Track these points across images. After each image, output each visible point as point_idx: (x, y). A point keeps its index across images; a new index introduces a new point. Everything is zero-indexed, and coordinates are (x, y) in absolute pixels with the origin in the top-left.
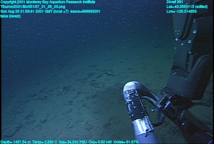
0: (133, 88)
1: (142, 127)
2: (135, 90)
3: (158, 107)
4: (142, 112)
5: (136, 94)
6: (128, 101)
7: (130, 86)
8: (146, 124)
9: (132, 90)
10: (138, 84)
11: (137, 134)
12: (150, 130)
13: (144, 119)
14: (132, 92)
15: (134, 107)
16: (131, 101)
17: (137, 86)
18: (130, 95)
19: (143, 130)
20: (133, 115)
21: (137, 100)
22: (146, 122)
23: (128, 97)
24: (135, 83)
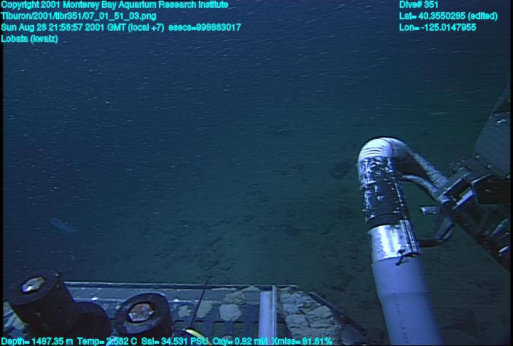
0: (383, 153)
1: (391, 243)
2: (386, 158)
3: (439, 202)
4: (396, 210)
5: (388, 167)
6: (366, 183)
7: (376, 148)
8: (401, 237)
9: (378, 159)
10: (397, 145)
11: (377, 257)
12: (410, 251)
13: (397, 226)
14: (378, 163)
15: (379, 198)
16: (374, 183)
17: (393, 150)
18: (372, 169)
19: (393, 250)
20: (372, 216)
21: (388, 182)
22: (402, 234)
23: (368, 174)
24: (389, 142)
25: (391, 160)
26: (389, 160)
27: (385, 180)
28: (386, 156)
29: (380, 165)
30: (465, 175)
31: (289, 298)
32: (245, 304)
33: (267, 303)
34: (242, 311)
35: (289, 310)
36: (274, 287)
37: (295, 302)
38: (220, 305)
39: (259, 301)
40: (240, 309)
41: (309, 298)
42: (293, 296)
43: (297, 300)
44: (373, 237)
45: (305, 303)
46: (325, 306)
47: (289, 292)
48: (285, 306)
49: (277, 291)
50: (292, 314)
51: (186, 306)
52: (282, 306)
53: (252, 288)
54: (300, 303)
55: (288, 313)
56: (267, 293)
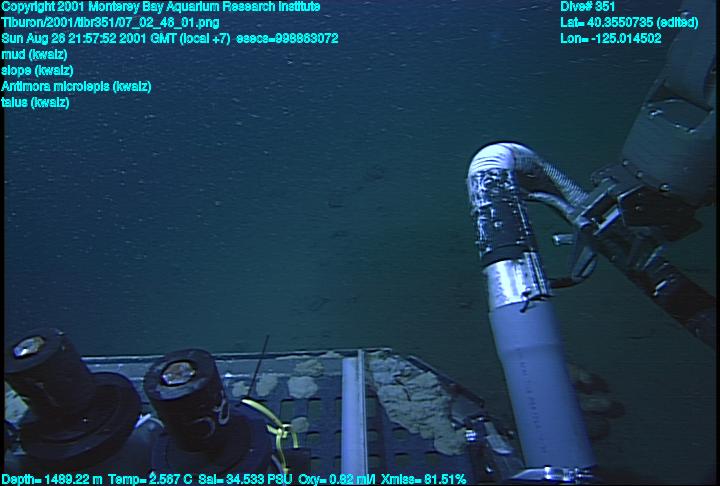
0: (502, 164)
1: (513, 284)
2: (505, 170)
3: (576, 226)
4: (520, 240)
5: (509, 183)
6: (479, 205)
7: (492, 157)
8: (526, 275)
9: (495, 171)
10: (520, 152)
11: (496, 303)
12: (537, 293)
13: (520, 261)
14: (494, 177)
15: (496, 225)
16: (489, 205)
17: (515, 159)
18: (486, 185)
19: (516, 293)
20: (488, 249)
21: (509, 202)
22: (527, 272)
23: (481, 194)
24: (510, 149)
25: (512, 173)
26: (509, 172)
27: (505, 200)
28: (505, 167)
29: (496, 180)
30: (609, 189)
31: (380, 364)
32: (322, 375)
33: (352, 372)
34: (319, 385)
35: (382, 380)
36: (360, 352)
37: (389, 370)
38: (289, 378)
39: (341, 370)
40: (315, 382)
41: (408, 363)
42: (386, 361)
43: (391, 366)
44: (490, 278)
45: (402, 371)
46: (429, 373)
47: (381, 357)
48: (377, 375)
49: (365, 356)
50: (386, 384)
51: (242, 382)
52: (372, 376)
53: (330, 354)
54: (396, 371)
55: (381, 384)
56: (352, 359)
